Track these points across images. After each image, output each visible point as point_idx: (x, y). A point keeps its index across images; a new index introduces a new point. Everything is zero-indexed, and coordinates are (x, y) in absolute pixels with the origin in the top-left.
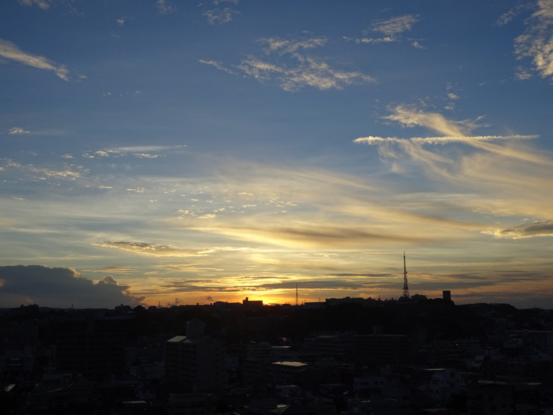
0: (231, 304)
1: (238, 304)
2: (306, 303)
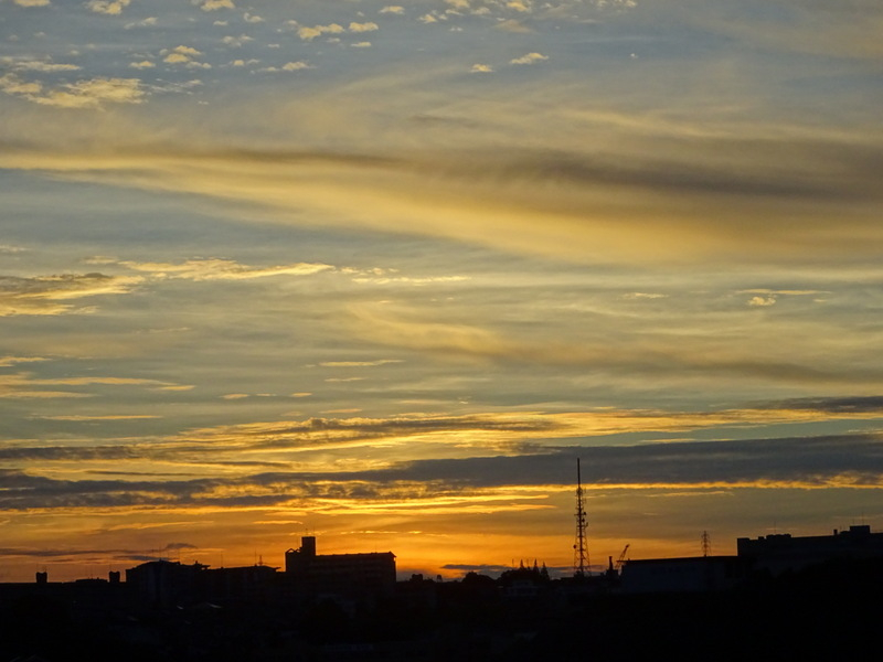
0: (222, 572)
1: (260, 573)
2: (630, 565)
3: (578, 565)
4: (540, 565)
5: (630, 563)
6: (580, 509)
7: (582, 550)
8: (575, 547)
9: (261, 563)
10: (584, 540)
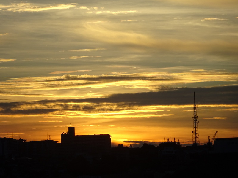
1: (49, 143)
3: (194, 140)
4: (176, 141)
5: (217, 140)
6: (195, 115)
7: (196, 134)
8: (193, 132)
9: (50, 139)
10: (197, 129)
